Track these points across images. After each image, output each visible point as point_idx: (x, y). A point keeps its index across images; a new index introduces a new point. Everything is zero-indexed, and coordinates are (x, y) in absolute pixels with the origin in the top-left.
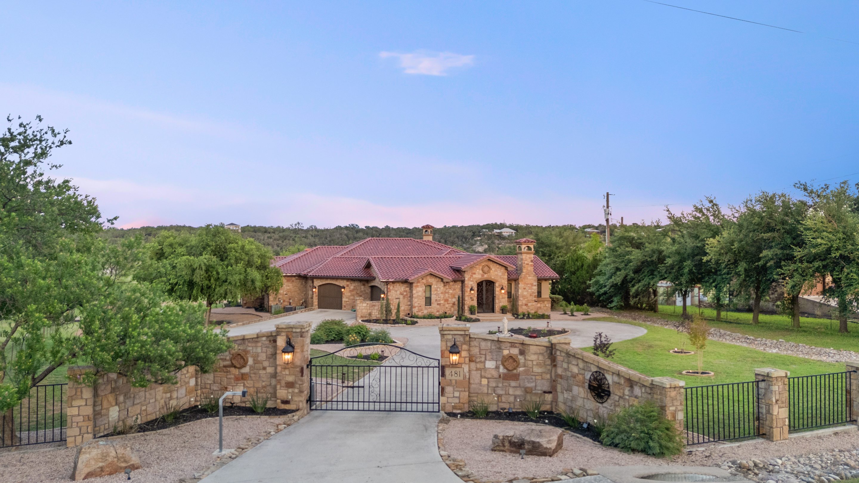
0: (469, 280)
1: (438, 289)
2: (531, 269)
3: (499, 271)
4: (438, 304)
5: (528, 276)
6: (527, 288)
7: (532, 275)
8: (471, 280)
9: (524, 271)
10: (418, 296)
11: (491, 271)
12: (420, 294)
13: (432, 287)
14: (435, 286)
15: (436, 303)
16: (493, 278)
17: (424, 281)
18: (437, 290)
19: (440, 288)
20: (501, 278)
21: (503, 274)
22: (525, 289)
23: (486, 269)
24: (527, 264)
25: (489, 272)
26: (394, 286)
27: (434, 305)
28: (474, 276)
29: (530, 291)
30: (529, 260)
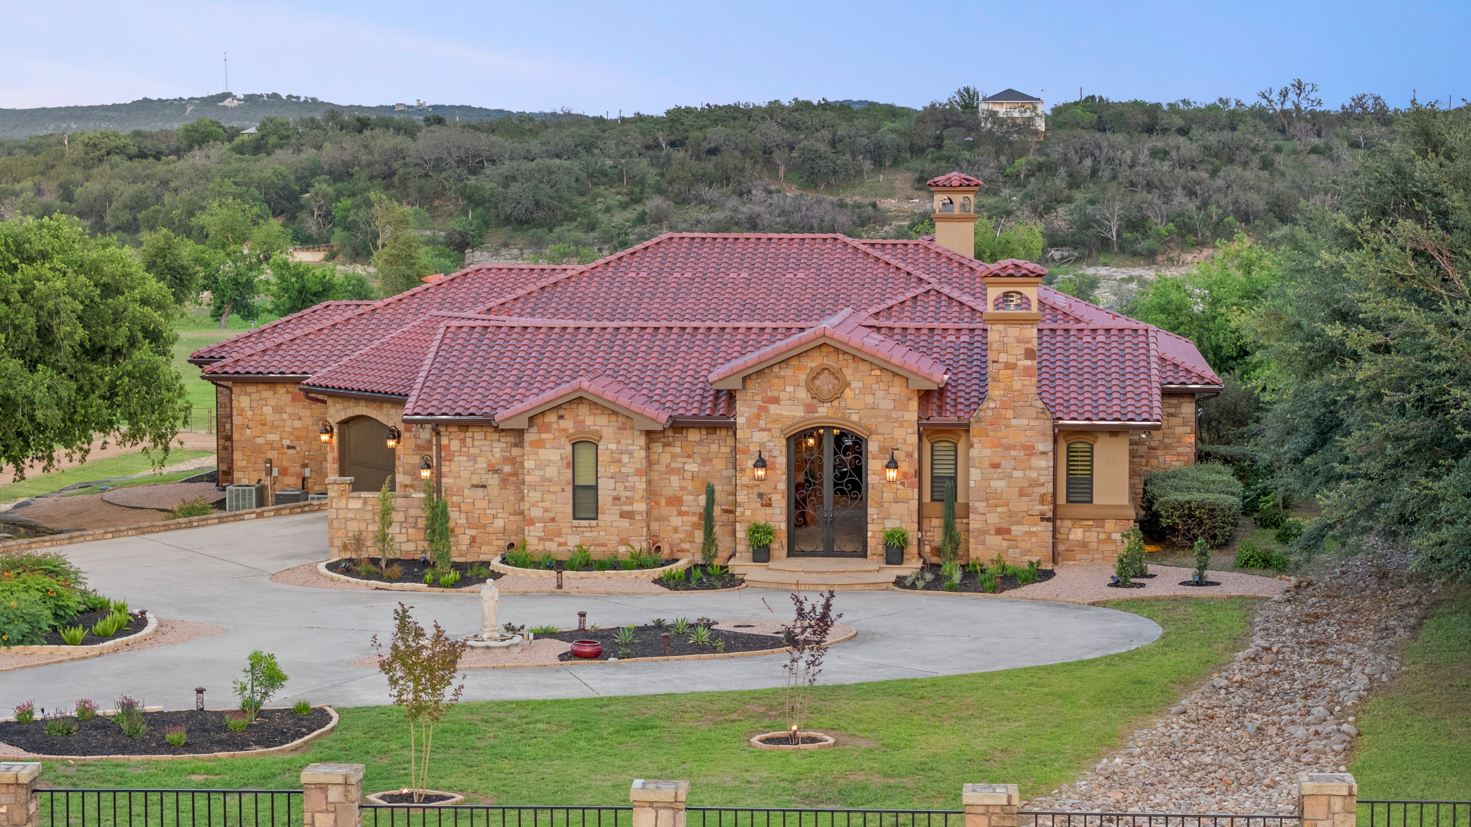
0: (752, 424)
1: (625, 458)
2: (1027, 385)
3: (880, 394)
4: (623, 515)
5: (1010, 414)
6: (1007, 464)
7: (1033, 412)
8: (762, 423)
9: (995, 392)
10: (544, 479)
11: (848, 393)
12: (551, 472)
13: (601, 447)
14: (613, 447)
15: (616, 510)
16: (855, 418)
17: (568, 424)
18: (619, 461)
19: (631, 453)
20: (888, 418)
21: (900, 405)
22: (996, 466)
23: (825, 383)
24: (1009, 366)
25: (837, 396)
26: (463, 441)
27: (609, 516)
28: (773, 409)
29: (1018, 474)
30: (1020, 350)
